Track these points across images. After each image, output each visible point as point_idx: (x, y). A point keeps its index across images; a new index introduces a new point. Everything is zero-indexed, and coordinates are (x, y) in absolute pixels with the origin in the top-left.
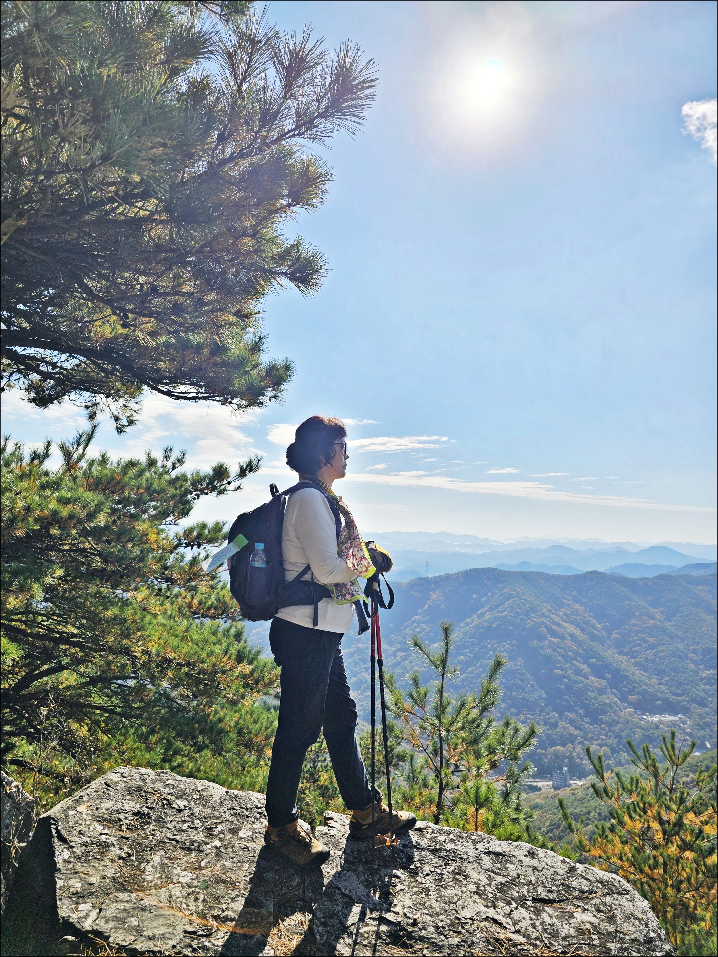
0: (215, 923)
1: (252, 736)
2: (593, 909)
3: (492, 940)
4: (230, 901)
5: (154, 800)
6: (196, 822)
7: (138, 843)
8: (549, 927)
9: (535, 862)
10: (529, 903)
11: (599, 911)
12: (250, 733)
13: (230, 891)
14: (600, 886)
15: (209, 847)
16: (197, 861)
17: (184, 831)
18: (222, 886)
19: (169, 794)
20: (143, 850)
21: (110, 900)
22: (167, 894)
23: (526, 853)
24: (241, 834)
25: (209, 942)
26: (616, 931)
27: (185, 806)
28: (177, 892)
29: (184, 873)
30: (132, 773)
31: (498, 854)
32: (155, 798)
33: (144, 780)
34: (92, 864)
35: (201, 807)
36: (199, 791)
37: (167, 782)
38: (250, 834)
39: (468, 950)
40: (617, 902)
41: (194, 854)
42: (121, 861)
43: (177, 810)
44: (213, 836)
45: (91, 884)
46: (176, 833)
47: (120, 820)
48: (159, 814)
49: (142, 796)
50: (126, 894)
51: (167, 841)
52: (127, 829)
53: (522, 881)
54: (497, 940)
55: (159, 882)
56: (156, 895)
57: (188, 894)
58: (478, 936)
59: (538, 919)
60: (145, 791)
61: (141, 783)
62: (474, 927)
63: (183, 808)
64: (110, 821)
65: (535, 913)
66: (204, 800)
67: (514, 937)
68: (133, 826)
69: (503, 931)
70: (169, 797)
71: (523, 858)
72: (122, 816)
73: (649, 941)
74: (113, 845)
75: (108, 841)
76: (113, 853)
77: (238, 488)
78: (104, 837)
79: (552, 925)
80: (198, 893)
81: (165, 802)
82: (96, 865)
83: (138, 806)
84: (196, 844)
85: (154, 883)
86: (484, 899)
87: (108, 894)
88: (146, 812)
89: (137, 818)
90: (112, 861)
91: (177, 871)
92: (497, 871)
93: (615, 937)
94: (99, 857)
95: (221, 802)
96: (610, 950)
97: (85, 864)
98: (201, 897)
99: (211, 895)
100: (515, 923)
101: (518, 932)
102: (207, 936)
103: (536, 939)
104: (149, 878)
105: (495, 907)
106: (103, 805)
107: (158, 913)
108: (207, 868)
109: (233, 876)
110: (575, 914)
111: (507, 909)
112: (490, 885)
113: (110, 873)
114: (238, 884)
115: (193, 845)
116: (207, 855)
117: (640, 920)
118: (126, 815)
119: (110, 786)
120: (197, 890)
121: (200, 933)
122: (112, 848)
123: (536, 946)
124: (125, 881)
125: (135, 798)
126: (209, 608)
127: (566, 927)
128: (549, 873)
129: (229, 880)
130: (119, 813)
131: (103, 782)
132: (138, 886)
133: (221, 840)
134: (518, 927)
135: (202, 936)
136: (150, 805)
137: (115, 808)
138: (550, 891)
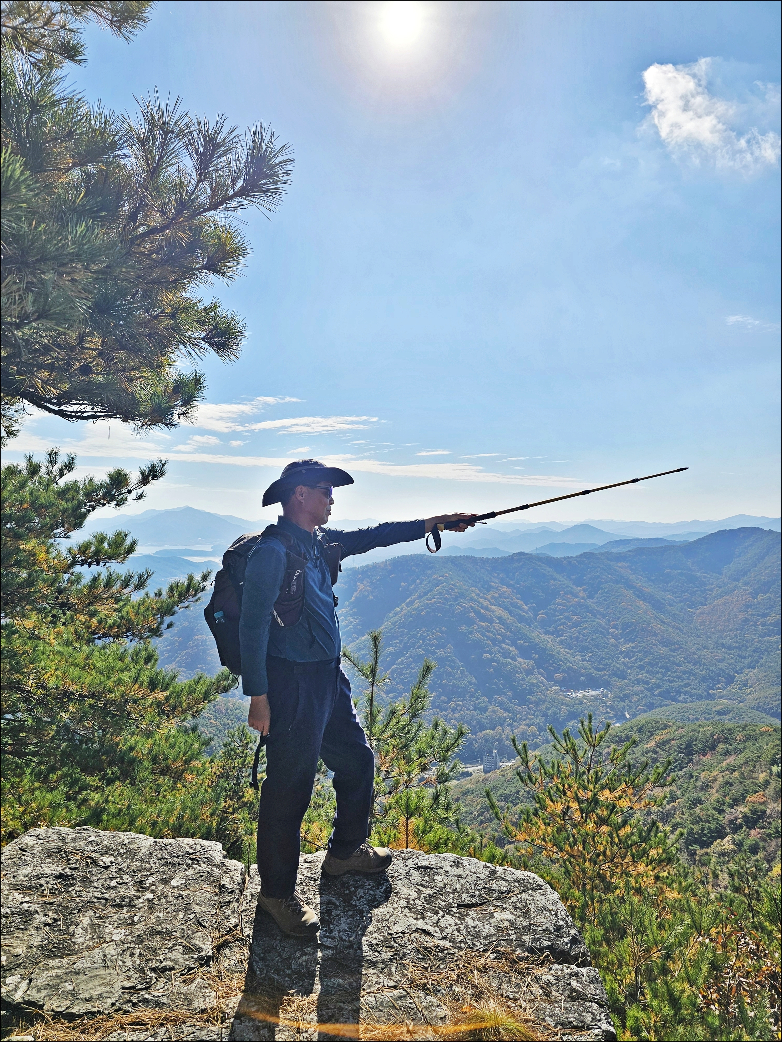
0: (153, 975)
1: (169, 762)
2: (511, 907)
3: (421, 949)
4: (167, 951)
5: (77, 860)
6: (125, 877)
7: (64, 907)
8: (472, 929)
9: (460, 871)
10: (454, 910)
11: (515, 908)
12: (167, 759)
13: (167, 942)
14: (517, 885)
15: (141, 900)
16: (130, 917)
17: (113, 888)
18: (158, 938)
19: (92, 852)
20: (71, 913)
21: (39, 968)
22: (101, 955)
23: (452, 863)
24: (174, 883)
25: (149, 994)
26: (530, 924)
27: (111, 862)
28: (111, 950)
29: (117, 931)
30: (49, 834)
31: (427, 868)
32: (78, 857)
33: (63, 840)
34: (16, 935)
35: (129, 861)
36: (125, 845)
37: (90, 839)
38: (184, 881)
39: (400, 961)
40: (531, 898)
41: (125, 910)
42: (47, 927)
43: (103, 867)
44: (144, 889)
45: (17, 956)
46: (104, 891)
47: (41, 886)
48: (84, 873)
49: (63, 858)
50: (57, 960)
51: (95, 900)
52: (50, 893)
53: (448, 890)
54: (426, 948)
55: (91, 943)
56: (89, 957)
57: (124, 951)
58: (409, 947)
59: (462, 924)
60: (65, 852)
61: (60, 844)
62: (406, 939)
63: (109, 864)
64: (30, 888)
65: (459, 918)
66: (131, 853)
67: (442, 943)
68: (56, 889)
69: (431, 940)
70: (93, 855)
71: (449, 869)
72: (42, 881)
73: (558, 929)
74: (37, 912)
75: (31, 909)
76: (38, 921)
77: (141, 496)
78: (25, 906)
79: (474, 927)
80: (134, 948)
81: (89, 861)
82: (20, 935)
83: (59, 869)
84: (127, 900)
85: (85, 945)
86: (414, 912)
87: (37, 963)
88: (69, 874)
89: (59, 881)
90: (37, 928)
91: (110, 929)
92: (426, 884)
93: (529, 930)
94: (22, 927)
95: (150, 853)
96: (525, 942)
97: (7, 937)
98: (137, 952)
99: (148, 948)
100: (442, 931)
101: (444, 938)
102: (146, 989)
103: (461, 942)
104: (80, 940)
105: (423, 918)
106: (20, 872)
107: (93, 974)
108: (141, 922)
109: (168, 926)
110: (495, 915)
111: (435, 918)
112: (419, 898)
113: (36, 941)
114: (174, 933)
115: (124, 901)
116: (139, 909)
117: (550, 911)
118: (48, 879)
119: (26, 851)
120: (132, 945)
121: (140, 986)
122: (36, 916)
123: (460, 949)
124: (55, 947)
125: (55, 860)
126: (111, 627)
127: (486, 926)
128: (472, 879)
129: (164, 930)
130: (40, 878)
131: (17, 848)
132: (69, 950)
133: (153, 892)
134: (444, 934)
135: (141, 989)
136: (72, 866)
137: (34, 873)
138: (473, 896)
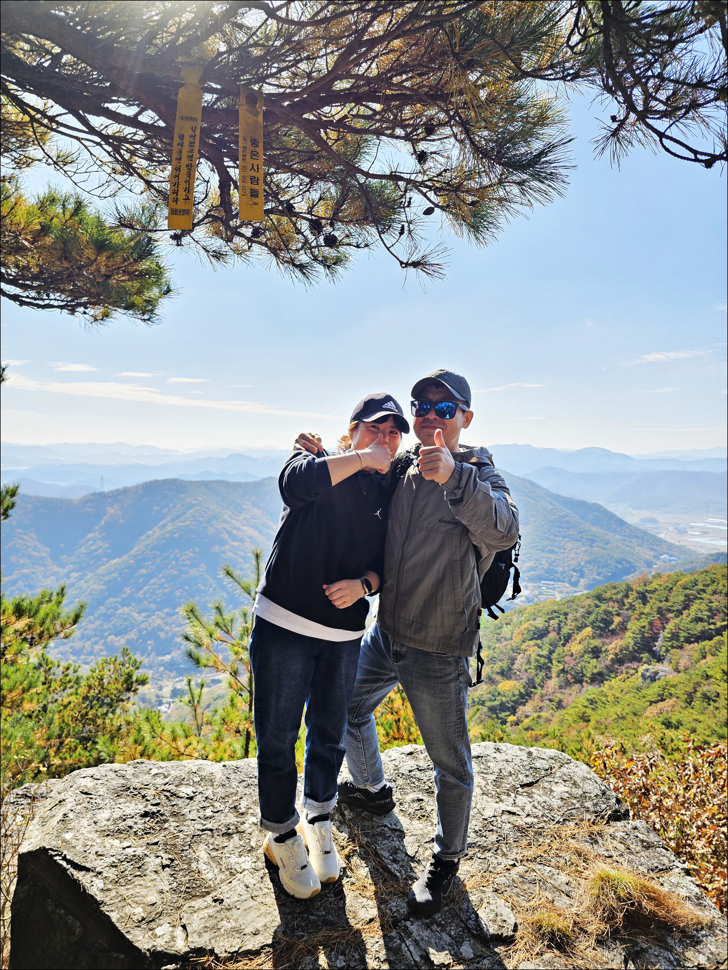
2: (561, 781)
5: (154, 795)
6: (217, 804)
7: (171, 845)
8: (544, 804)
9: (504, 756)
10: (520, 789)
14: (553, 761)
15: (247, 825)
16: (245, 843)
17: (211, 817)
19: (165, 784)
20: (183, 850)
21: (186, 913)
23: (494, 750)
26: (584, 792)
27: (193, 792)
29: (242, 859)
30: (103, 772)
32: (152, 792)
33: (123, 777)
34: (136, 883)
35: (211, 789)
36: (195, 773)
37: (154, 771)
40: (570, 771)
41: (236, 837)
42: (167, 869)
43: (187, 798)
45: (153, 905)
47: (130, 827)
48: (170, 808)
49: (136, 795)
50: (200, 900)
51: (201, 833)
52: (146, 834)
53: (505, 774)
55: (223, 877)
56: (231, 890)
58: (506, 828)
59: (534, 801)
60: (135, 789)
61: (123, 782)
62: (499, 822)
63: (192, 795)
64: (120, 831)
65: (529, 797)
66: (208, 780)
67: (529, 820)
68: (150, 828)
69: (520, 818)
70: (167, 787)
71: (495, 755)
72: (129, 823)
74: (146, 855)
75: (137, 853)
76: (152, 864)
78: (130, 851)
81: (168, 794)
82: (142, 882)
83: (140, 807)
84: (232, 827)
85: (218, 879)
86: (492, 797)
87: (180, 908)
88: (154, 810)
89: (148, 819)
90: (157, 872)
91: (234, 859)
92: (485, 771)
93: (586, 797)
94: (138, 873)
95: (227, 778)
96: (588, 808)
97: (128, 887)
100: (523, 810)
101: (528, 815)
103: (542, 816)
104: (210, 876)
105: (502, 801)
106: (99, 817)
107: (246, 907)
110: (553, 789)
111: (511, 799)
112: (487, 784)
113: (164, 886)
115: (229, 829)
117: (590, 779)
118: (134, 819)
119: (91, 794)
122: (147, 859)
124: (188, 888)
125: (129, 798)
127: (554, 800)
130: (125, 820)
132: (205, 888)
134: (526, 812)
137: (116, 816)
138: (527, 776)
